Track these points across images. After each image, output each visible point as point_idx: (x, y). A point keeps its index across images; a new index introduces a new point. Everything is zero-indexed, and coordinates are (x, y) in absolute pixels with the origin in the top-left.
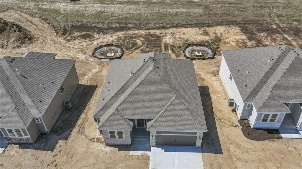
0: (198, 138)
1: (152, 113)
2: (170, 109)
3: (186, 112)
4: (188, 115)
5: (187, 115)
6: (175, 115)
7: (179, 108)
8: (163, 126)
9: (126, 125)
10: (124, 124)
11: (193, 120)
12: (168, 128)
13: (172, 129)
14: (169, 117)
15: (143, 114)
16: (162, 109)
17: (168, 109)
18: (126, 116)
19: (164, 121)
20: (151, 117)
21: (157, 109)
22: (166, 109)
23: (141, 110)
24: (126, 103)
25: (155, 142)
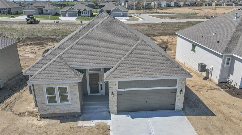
0: (178, 92)
1: (110, 60)
2: (135, 53)
3: (158, 56)
4: (162, 59)
5: (159, 59)
6: (143, 59)
7: (148, 51)
8: (127, 73)
9: (73, 75)
10: (69, 74)
11: (169, 64)
12: (136, 76)
13: (142, 76)
14: (135, 62)
15: (98, 61)
16: (124, 55)
17: (132, 53)
18: (73, 65)
19: (129, 67)
20: (109, 64)
21: (118, 55)
22: (130, 54)
23: (94, 57)
24: (74, 50)
25: (117, 104)
